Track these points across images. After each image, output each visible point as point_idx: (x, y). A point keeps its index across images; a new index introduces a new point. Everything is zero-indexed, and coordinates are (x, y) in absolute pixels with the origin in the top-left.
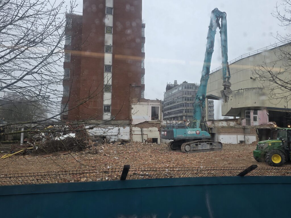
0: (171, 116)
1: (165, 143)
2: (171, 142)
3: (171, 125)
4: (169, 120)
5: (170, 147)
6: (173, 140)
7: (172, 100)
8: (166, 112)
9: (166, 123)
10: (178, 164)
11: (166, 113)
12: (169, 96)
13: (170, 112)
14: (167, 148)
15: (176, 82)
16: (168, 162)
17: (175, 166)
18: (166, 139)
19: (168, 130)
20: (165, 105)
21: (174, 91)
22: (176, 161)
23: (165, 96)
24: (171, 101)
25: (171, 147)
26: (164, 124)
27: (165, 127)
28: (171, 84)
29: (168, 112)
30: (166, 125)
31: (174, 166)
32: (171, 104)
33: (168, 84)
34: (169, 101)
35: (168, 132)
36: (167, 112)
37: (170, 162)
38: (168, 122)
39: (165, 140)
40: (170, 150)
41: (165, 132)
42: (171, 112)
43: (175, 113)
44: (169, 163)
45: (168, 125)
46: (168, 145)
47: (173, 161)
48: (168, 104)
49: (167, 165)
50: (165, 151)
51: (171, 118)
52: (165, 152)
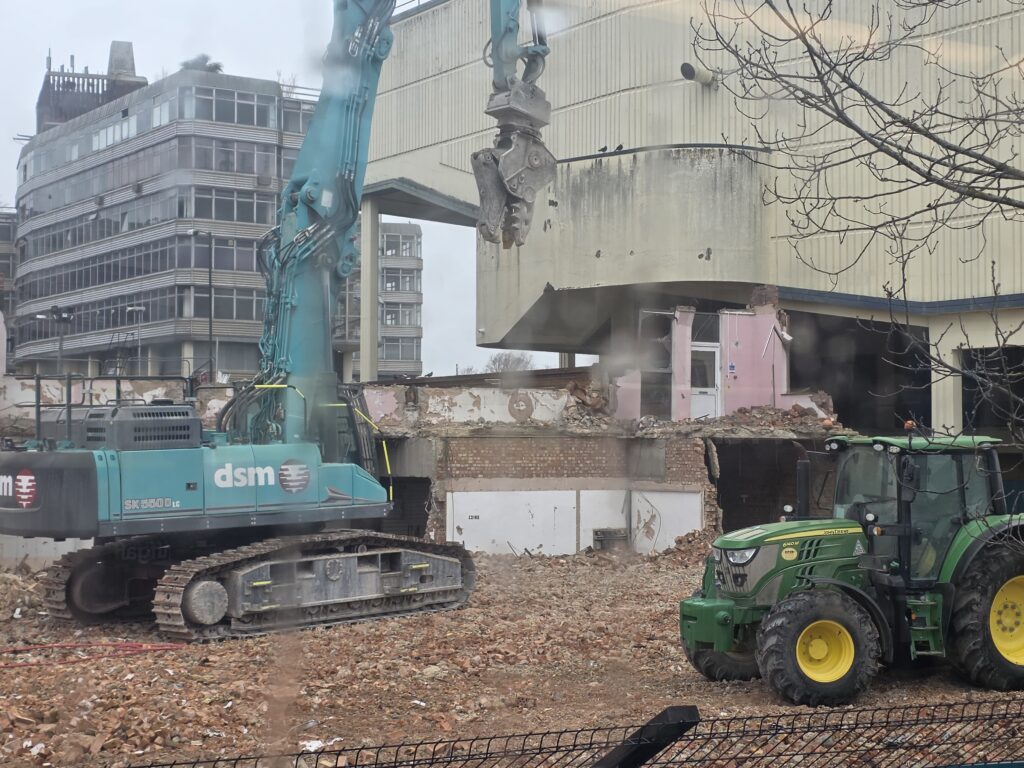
0: (74, 344)
1: (23, 569)
2: (69, 558)
3: (78, 415)
4: (60, 379)
5: (62, 596)
6: (89, 544)
7: (93, 207)
8: (37, 308)
9: (30, 396)
10: (123, 734)
11: (32, 317)
12: (64, 172)
13: (70, 310)
14: (32, 605)
15: (121, 56)
16: (41, 719)
17: (96, 748)
18: (29, 535)
19: (49, 459)
20: (30, 249)
21: (110, 136)
22: (106, 708)
23: (30, 173)
24: (81, 218)
25: (69, 600)
26: (16, 413)
27: (23, 434)
28: (79, 70)
29: (56, 310)
30: (33, 415)
31: (87, 750)
32: (79, 239)
33: (55, 68)
34: (62, 217)
35: (47, 477)
36: (48, 305)
37: (54, 718)
38: (53, 390)
39: (21, 538)
40: (59, 624)
41: (25, 481)
42: (79, 307)
43: (115, 314)
44: (46, 727)
45: (43, 420)
46: (46, 582)
47: (84, 708)
48: (56, 244)
49: (35, 751)
50: (19, 632)
51: (79, 358)
52: (20, 645)
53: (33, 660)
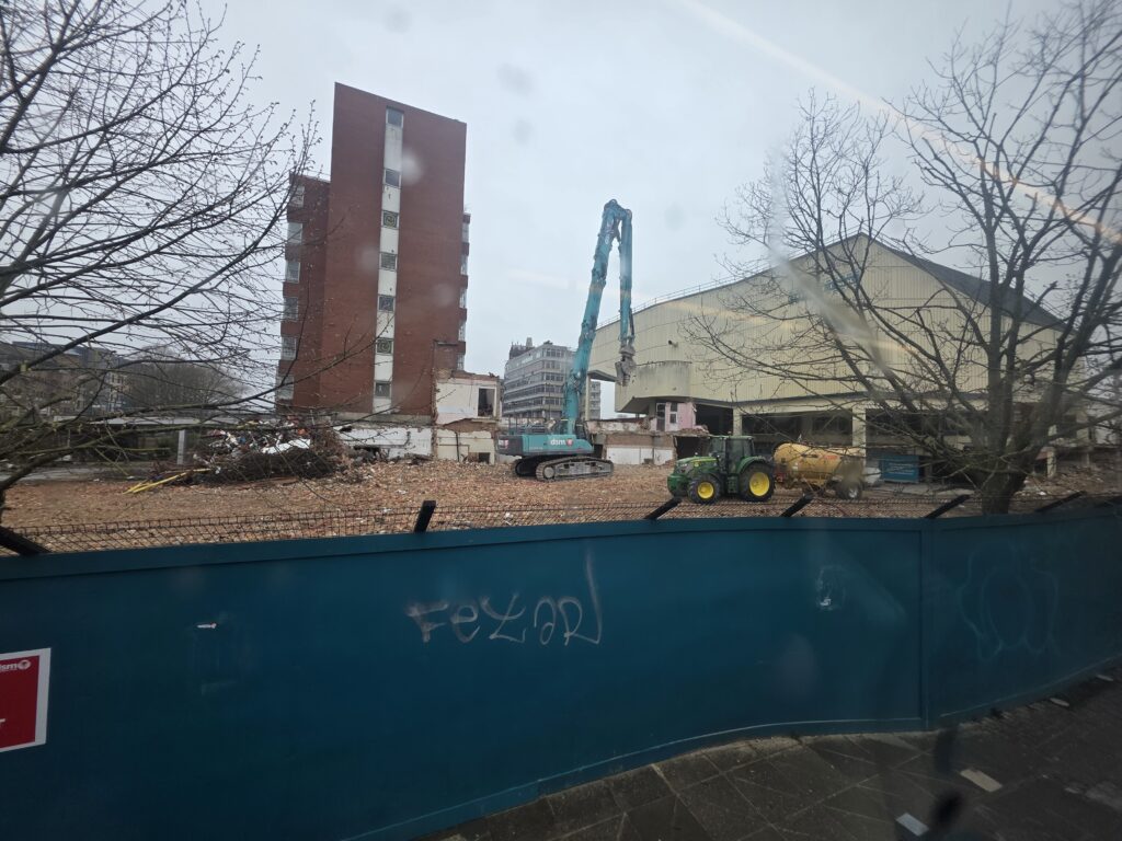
2: (516, 460)
3: (518, 426)
6: (521, 457)
7: (522, 377)
12: (515, 369)
13: (516, 402)
14: (508, 472)
15: (529, 340)
16: (510, 498)
19: (512, 437)
20: (507, 388)
21: (527, 360)
22: (525, 496)
23: (508, 369)
24: (519, 380)
25: (516, 470)
26: (504, 426)
27: (506, 431)
28: (519, 345)
30: (508, 426)
32: (519, 385)
33: (514, 345)
34: (515, 380)
35: (511, 441)
36: (512, 401)
38: (513, 420)
39: (505, 456)
40: (513, 477)
41: (506, 442)
42: (519, 401)
43: (526, 403)
45: (511, 427)
46: (511, 466)
47: (520, 496)
48: (513, 387)
50: (505, 478)
51: (518, 414)
53: (508, 485)
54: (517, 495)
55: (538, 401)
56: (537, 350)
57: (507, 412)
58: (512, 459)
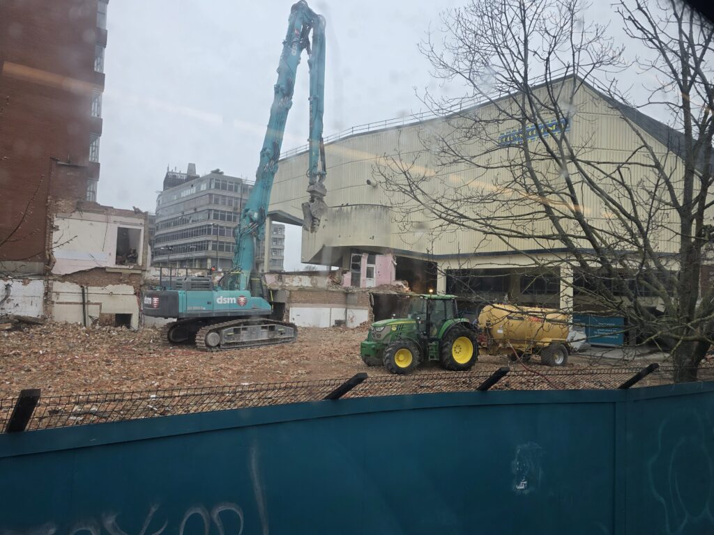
0: (172, 257)
1: (154, 327)
2: (169, 324)
3: (173, 279)
4: (168, 268)
5: (166, 336)
6: (175, 320)
7: (180, 214)
8: (161, 246)
9: (158, 273)
10: (185, 379)
11: (159, 248)
12: (172, 203)
13: (172, 246)
14: (156, 339)
15: (192, 167)
16: (158, 375)
17: (175, 384)
18: (156, 316)
19: (164, 293)
20: (160, 227)
21: (187, 192)
22: (179, 371)
23: (160, 203)
24: (176, 218)
25: (168, 337)
26: (153, 278)
27: (156, 285)
28: (178, 171)
29: (167, 247)
30: (159, 278)
31: (173, 385)
32: (176, 224)
33: (170, 170)
34: (170, 217)
35: (162, 299)
36: (165, 245)
37: (163, 374)
38: (166, 271)
39: (153, 318)
40: (164, 345)
41: (156, 300)
42: (175, 246)
43: (185, 248)
44: (159, 377)
45: (163, 280)
46: (161, 331)
47: (172, 371)
48: (168, 225)
49: (156, 385)
50: (152, 347)
51: (174, 262)
52: (152, 351)
53: (156, 356)
54: (168, 370)
55: (201, 247)
56: (201, 180)
57: (157, 259)
58: (162, 322)
